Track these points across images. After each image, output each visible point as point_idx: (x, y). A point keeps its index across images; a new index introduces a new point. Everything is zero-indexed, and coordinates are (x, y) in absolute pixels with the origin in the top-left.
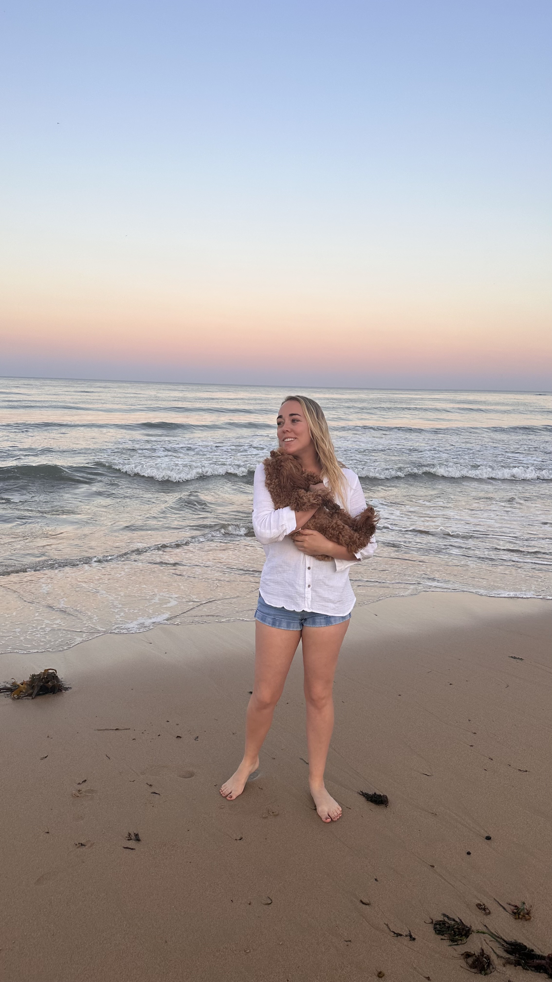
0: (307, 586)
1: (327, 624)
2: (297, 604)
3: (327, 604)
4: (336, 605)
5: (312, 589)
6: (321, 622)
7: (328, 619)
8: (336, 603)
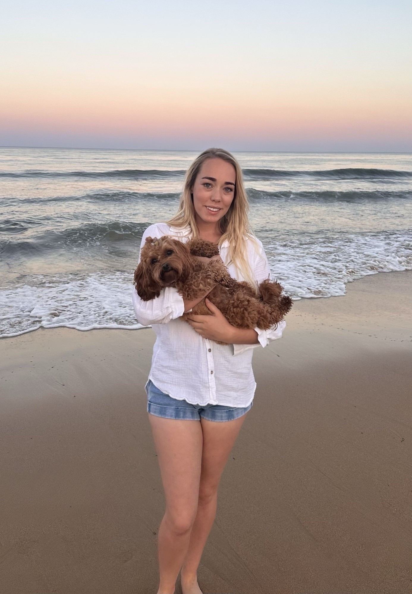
0: (210, 372)
1: (228, 419)
2: (200, 396)
3: (229, 393)
4: (239, 394)
5: (216, 377)
6: (222, 416)
7: (230, 412)
8: (238, 392)
